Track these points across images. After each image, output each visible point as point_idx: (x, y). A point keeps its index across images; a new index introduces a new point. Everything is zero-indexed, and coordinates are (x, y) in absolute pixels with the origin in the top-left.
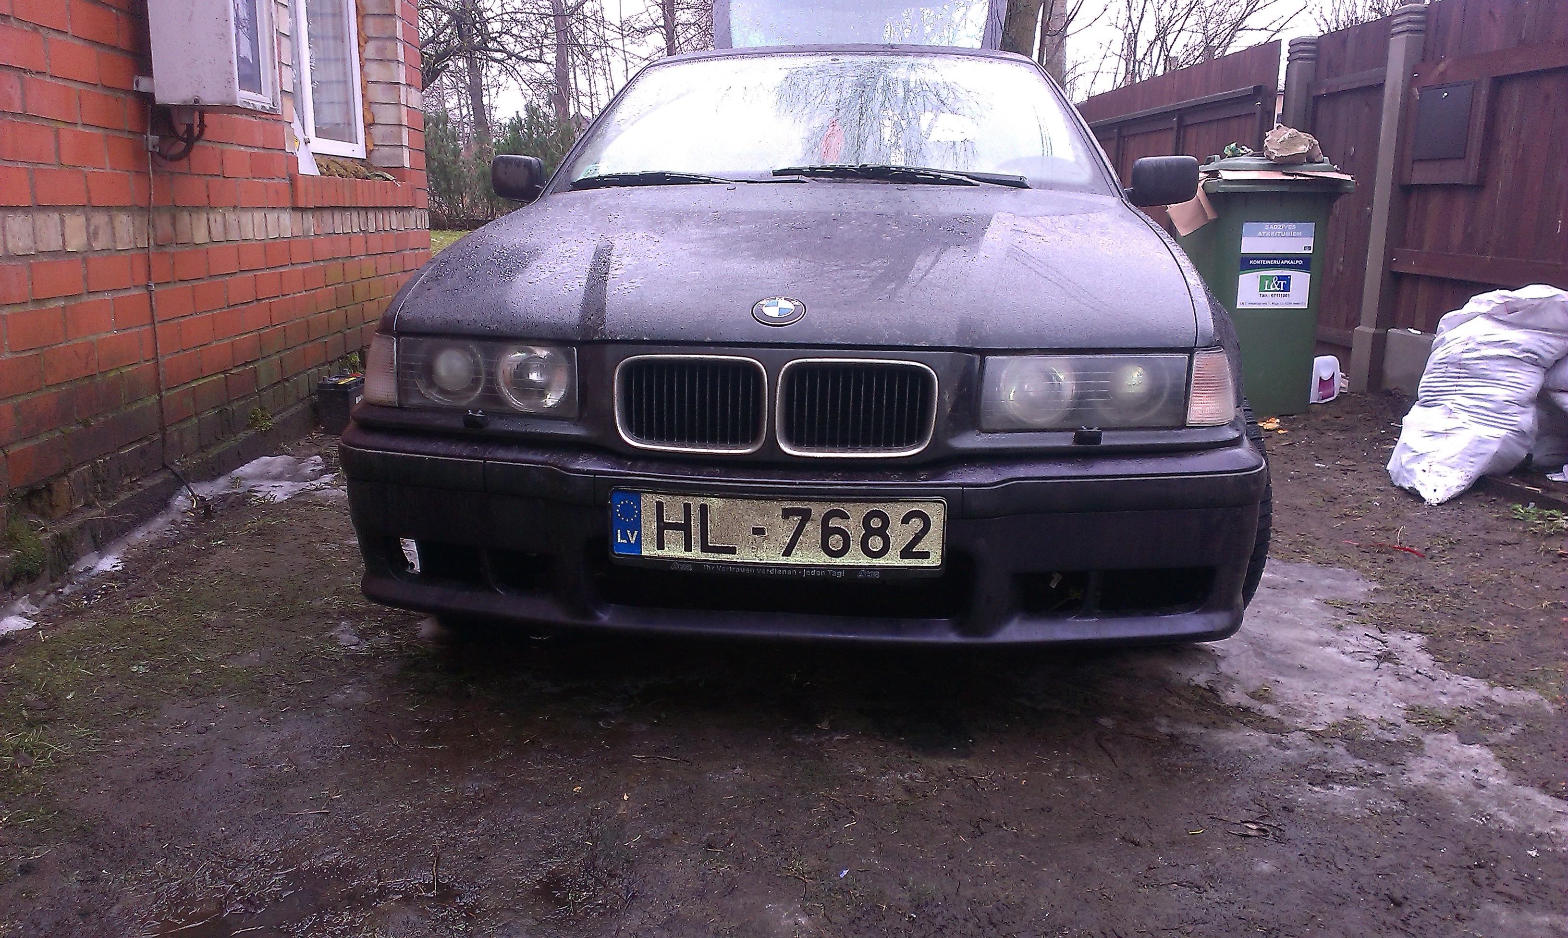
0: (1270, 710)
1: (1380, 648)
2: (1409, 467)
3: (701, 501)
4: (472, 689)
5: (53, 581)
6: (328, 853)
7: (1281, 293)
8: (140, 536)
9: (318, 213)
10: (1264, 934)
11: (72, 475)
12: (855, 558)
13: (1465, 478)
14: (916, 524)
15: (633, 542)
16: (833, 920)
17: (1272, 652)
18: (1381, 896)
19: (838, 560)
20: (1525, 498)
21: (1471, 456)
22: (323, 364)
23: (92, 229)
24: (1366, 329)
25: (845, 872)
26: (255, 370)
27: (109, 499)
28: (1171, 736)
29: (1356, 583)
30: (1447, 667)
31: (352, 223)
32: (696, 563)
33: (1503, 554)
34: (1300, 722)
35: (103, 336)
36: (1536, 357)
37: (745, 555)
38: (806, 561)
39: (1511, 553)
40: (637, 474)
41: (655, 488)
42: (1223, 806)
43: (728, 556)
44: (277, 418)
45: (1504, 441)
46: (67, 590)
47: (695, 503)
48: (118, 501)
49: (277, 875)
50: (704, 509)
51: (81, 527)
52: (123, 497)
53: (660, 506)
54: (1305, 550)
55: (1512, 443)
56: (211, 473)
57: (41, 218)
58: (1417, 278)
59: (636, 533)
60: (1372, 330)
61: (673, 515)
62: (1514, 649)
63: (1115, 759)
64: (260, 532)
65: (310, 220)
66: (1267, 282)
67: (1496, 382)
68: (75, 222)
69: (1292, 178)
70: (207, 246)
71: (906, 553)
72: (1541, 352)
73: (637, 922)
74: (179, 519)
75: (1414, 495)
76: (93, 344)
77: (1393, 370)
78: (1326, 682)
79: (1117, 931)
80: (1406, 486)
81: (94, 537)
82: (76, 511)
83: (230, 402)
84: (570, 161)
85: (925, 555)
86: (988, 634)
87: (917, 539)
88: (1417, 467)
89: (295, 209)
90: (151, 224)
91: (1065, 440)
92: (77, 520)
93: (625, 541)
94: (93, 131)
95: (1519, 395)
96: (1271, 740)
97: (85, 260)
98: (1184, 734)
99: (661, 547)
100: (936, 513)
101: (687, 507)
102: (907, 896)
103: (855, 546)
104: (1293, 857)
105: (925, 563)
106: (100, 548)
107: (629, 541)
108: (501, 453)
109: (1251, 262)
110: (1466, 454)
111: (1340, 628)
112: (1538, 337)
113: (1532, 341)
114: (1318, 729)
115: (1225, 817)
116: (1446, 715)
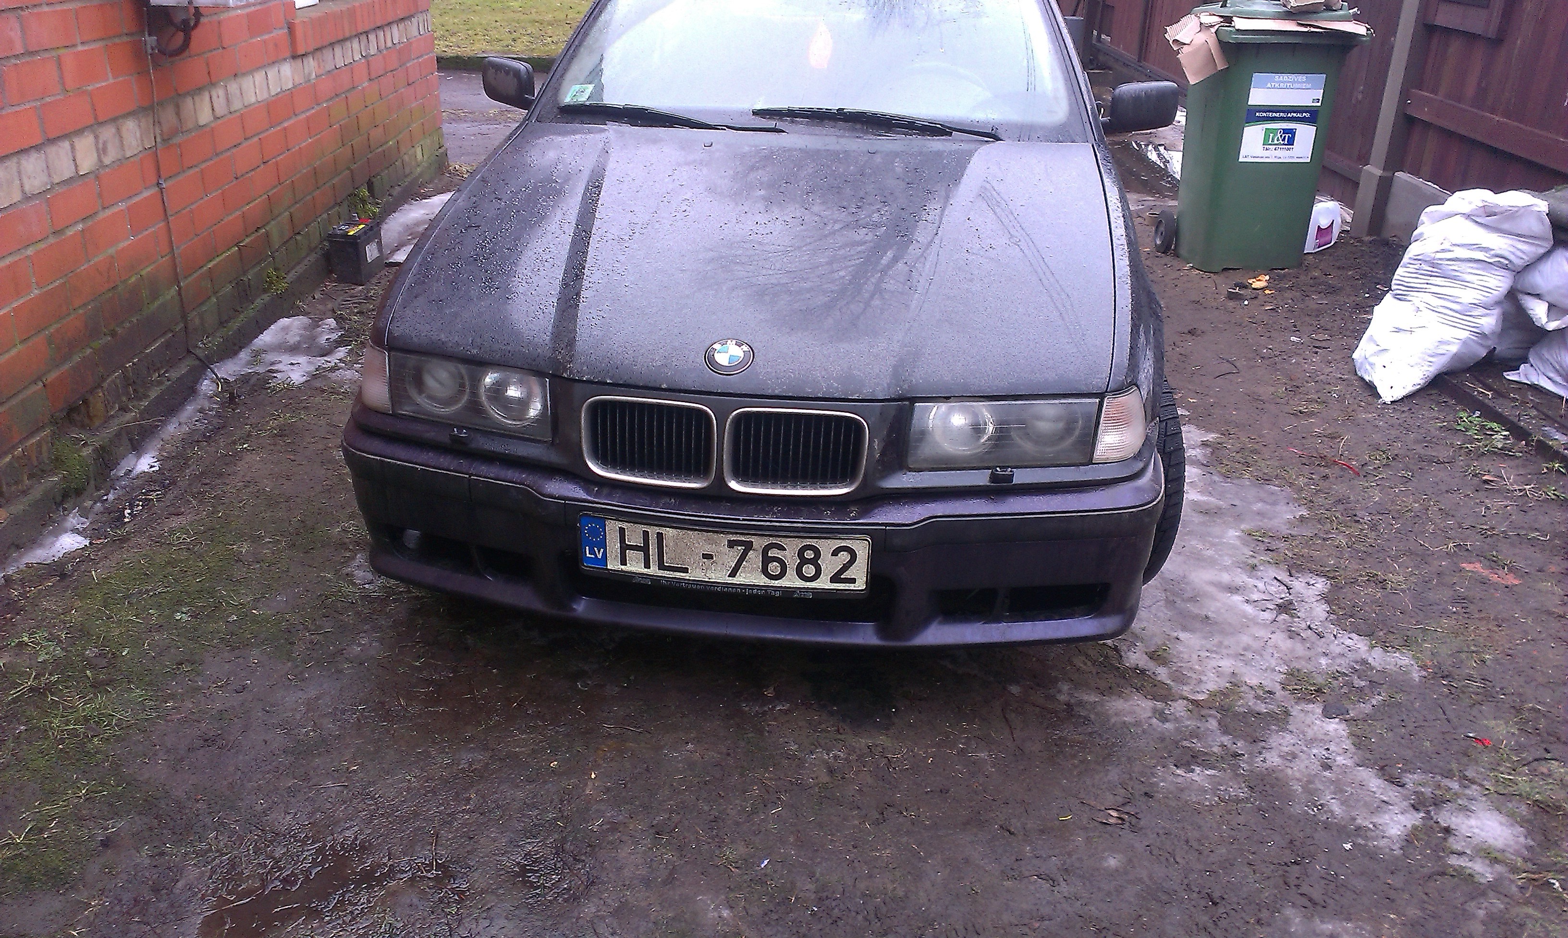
0: (1162, 674)
1: (1283, 596)
2: (1371, 360)
3: (658, 530)
4: (470, 640)
5: (98, 489)
6: (347, 829)
7: (1284, 147)
8: (173, 429)
9: (318, 54)
10: (1095, 933)
11: (105, 385)
12: (791, 581)
13: (1422, 377)
14: (845, 557)
15: (600, 556)
16: (750, 912)
17: (1183, 600)
18: (1203, 894)
19: (777, 582)
20: (1474, 404)
21: (1432, 356)
22: (333, 207)
23: (101, 146)
24: (1374, 170)
25: (766, 862)
26: (267, 235)
27: (140, 399)
28: (1068, 704)
29: (1285, 508)
30: (1337, 623)
31: (354, 51)
32: (655, 580)
33: (1435, 473)
34: (1186, 690)
35: (121, 245)
36: (1507, 262)
37: (696, 574)
38: (747, 581)
39: (1442, 475)
40: (603, 502)
41: (619, 516)
42: (1094, 790)
43: (682, 574)
44: (291, 275)
45: (1465, 343)
46: (111, 497)
47: (653, 531)
48: (149, 400)
49: (308, 850)
50: (660, 536)
51: (118, 435)
52: (154, 393)
53: (622, 531)
54: (1249, 460)
55: (1472, 344)
56: (230, 350)
57: (52, 150)
58: (1427, 125)
59: (602, 550)
60: (1379, 172)
61: (634, 537)
62: (1407, 601)
63: (1014, 731)
64: (282, 433)
65: (311, 64)
66: (1271, 135)
67: (1465, 284)
68: (85, 144)
69: (1305, 30)
70: (213, 125)
71: (835, 579)
72: (1512, 257)
73: (593, 910)
74: (207, 405)
75: (1371, 388)
76: (112, 257)
77: (1394, 216)
78: (1221, 639)
79: (977, 926)
80: (1367, 378)
81: (131, 440)
82: (112, 416)
83: (245, 273)
84: (557, 75)
85: (853, 581)
86: (909, 639)
87: (845, 568)
88: (1378, 361)
89: (294, 57)
90: (157, 122)
91: (981, 478)
92: (113, 428)
93: (593, 556)
94: (93, 46)
95: (1485, 298)
96: (1155, 710)
97: (97, 177)
98: (1081, 703)
99: (624, 562)
100: (862, 549)
101: (646, 534)
102: (812, 887)
103: (791, 572)
104: (1140, 847)
105: (852, 587)
106: (137, 448)
107: (596, 556)
108: (484, 469)
109: (1257, 114)
110: (1425, 353)
111: (1254, 567)
112: (1510, 242)
113: (1505, 247)
114: (1201, 697)
115: (1093, 803)
116: (1320, 680)
